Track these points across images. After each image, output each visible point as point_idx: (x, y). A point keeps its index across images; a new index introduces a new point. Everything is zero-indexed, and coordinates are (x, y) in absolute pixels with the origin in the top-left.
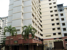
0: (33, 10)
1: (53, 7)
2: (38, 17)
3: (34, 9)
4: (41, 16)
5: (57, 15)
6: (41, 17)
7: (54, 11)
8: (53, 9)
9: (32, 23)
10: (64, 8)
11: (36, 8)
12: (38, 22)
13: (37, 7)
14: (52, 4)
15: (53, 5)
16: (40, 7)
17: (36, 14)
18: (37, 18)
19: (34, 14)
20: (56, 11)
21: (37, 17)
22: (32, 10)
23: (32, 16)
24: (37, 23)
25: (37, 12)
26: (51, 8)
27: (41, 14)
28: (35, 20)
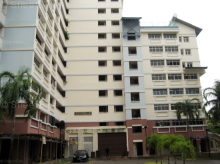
0: (43, 21)
1: (109, 23)
2: (55, 46)
3: (46, 18)
4: (66, 44)
5: (117, 49)
6: (65, 49)
7: (109, 36)
8: (109, 29)
9: (33, 66)
10: (142, 30)
11: (54, 15)
12: (54, 63)
13: (57, 15)
14: (108, 11)
15: (109, 17)
16: (67, 17)
17: (50, 35)
18: (51, 50)
19: (44, 37)
20: (116, 36)
21: (52, 46)
22: (37, 20)
23: (36, 42)
24: (50, 68)
25: (56, 30)
26: (102, 23)
27: (67, 38)
28: (43, 57)
